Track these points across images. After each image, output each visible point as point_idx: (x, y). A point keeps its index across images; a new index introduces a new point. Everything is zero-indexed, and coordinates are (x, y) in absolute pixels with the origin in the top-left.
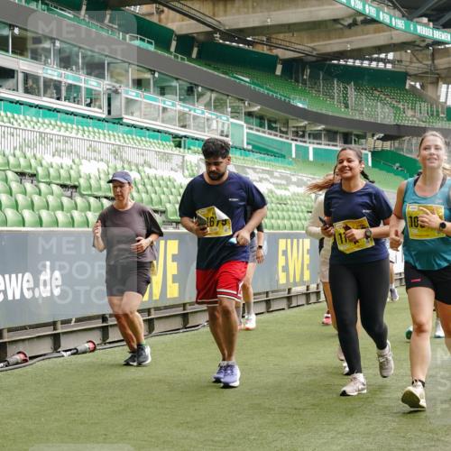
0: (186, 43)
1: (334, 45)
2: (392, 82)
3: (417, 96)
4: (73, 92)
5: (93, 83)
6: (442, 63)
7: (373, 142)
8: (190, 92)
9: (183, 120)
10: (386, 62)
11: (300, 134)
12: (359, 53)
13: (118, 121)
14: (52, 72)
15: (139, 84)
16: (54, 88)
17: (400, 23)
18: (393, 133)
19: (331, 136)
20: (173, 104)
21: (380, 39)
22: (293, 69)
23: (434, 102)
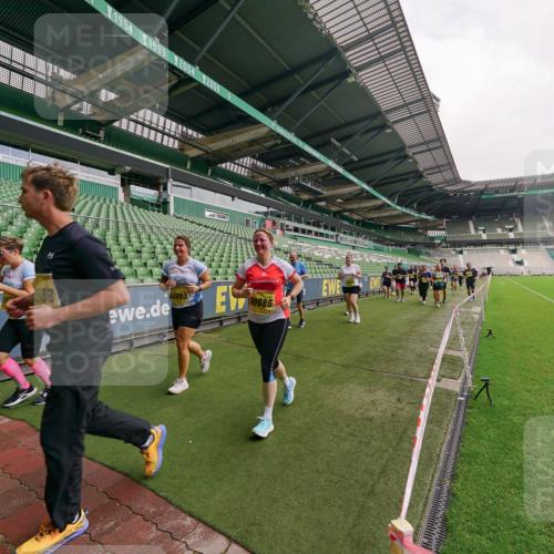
0: (358, 222)
1: (398, 221)
2: (413, 231)
3: (422, 234)
4: (327, 236)
5: (332, 233)
6: (429, 225)
7: (409, 246)
8: (358, 235)
9: (355, 242)
10: (413, 225)
11: (388, 245)
12: (405, 223)
13: (338, 243)
14: (322, 230)
15: (345, 233)
16: (322, 235)
17: (416, 215)
18: (413, 244)
19: (396, 245)
20: (354, 238)
21: (412, 219)
22: (386, 228)
23: (426, 235)
